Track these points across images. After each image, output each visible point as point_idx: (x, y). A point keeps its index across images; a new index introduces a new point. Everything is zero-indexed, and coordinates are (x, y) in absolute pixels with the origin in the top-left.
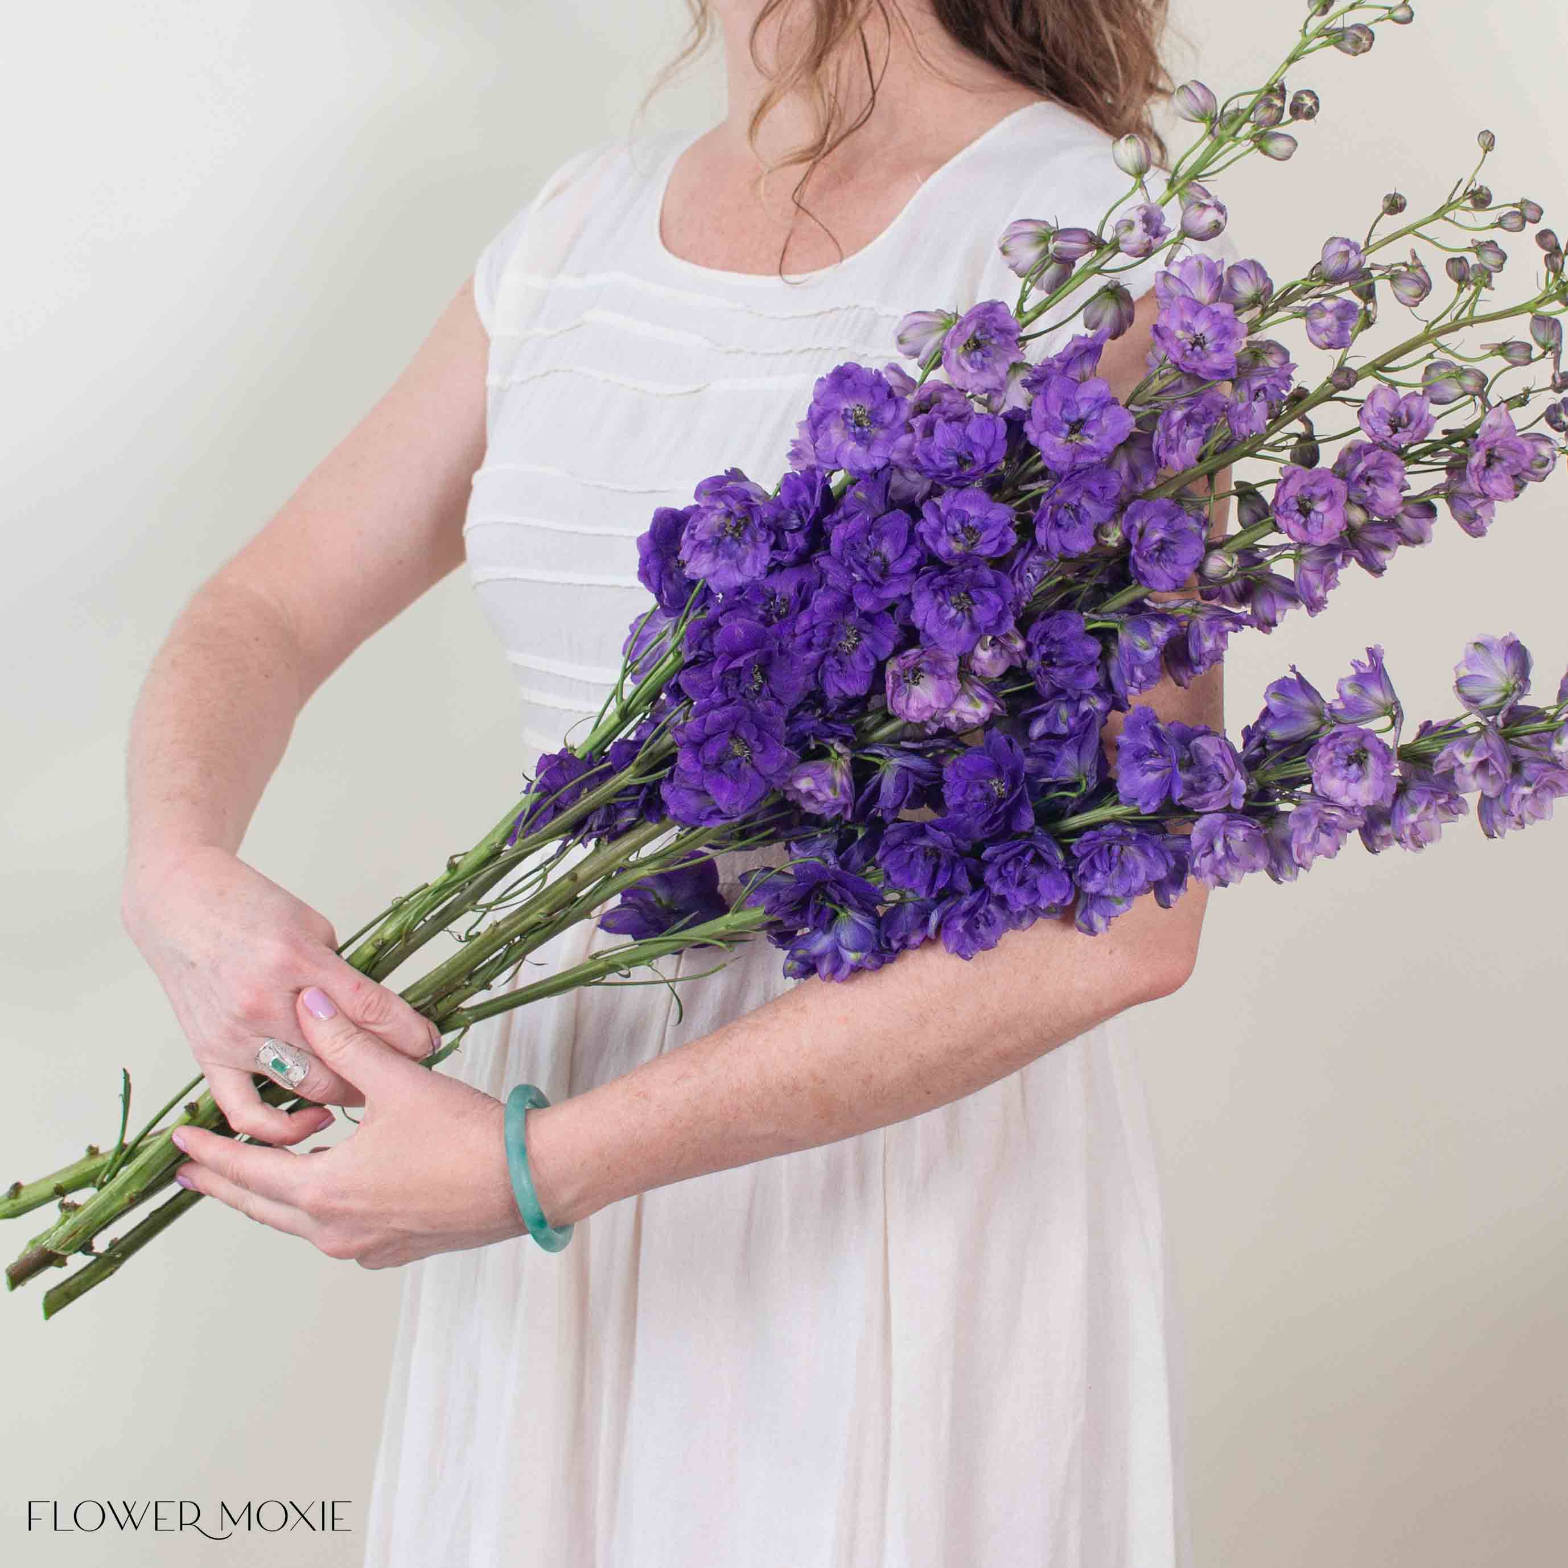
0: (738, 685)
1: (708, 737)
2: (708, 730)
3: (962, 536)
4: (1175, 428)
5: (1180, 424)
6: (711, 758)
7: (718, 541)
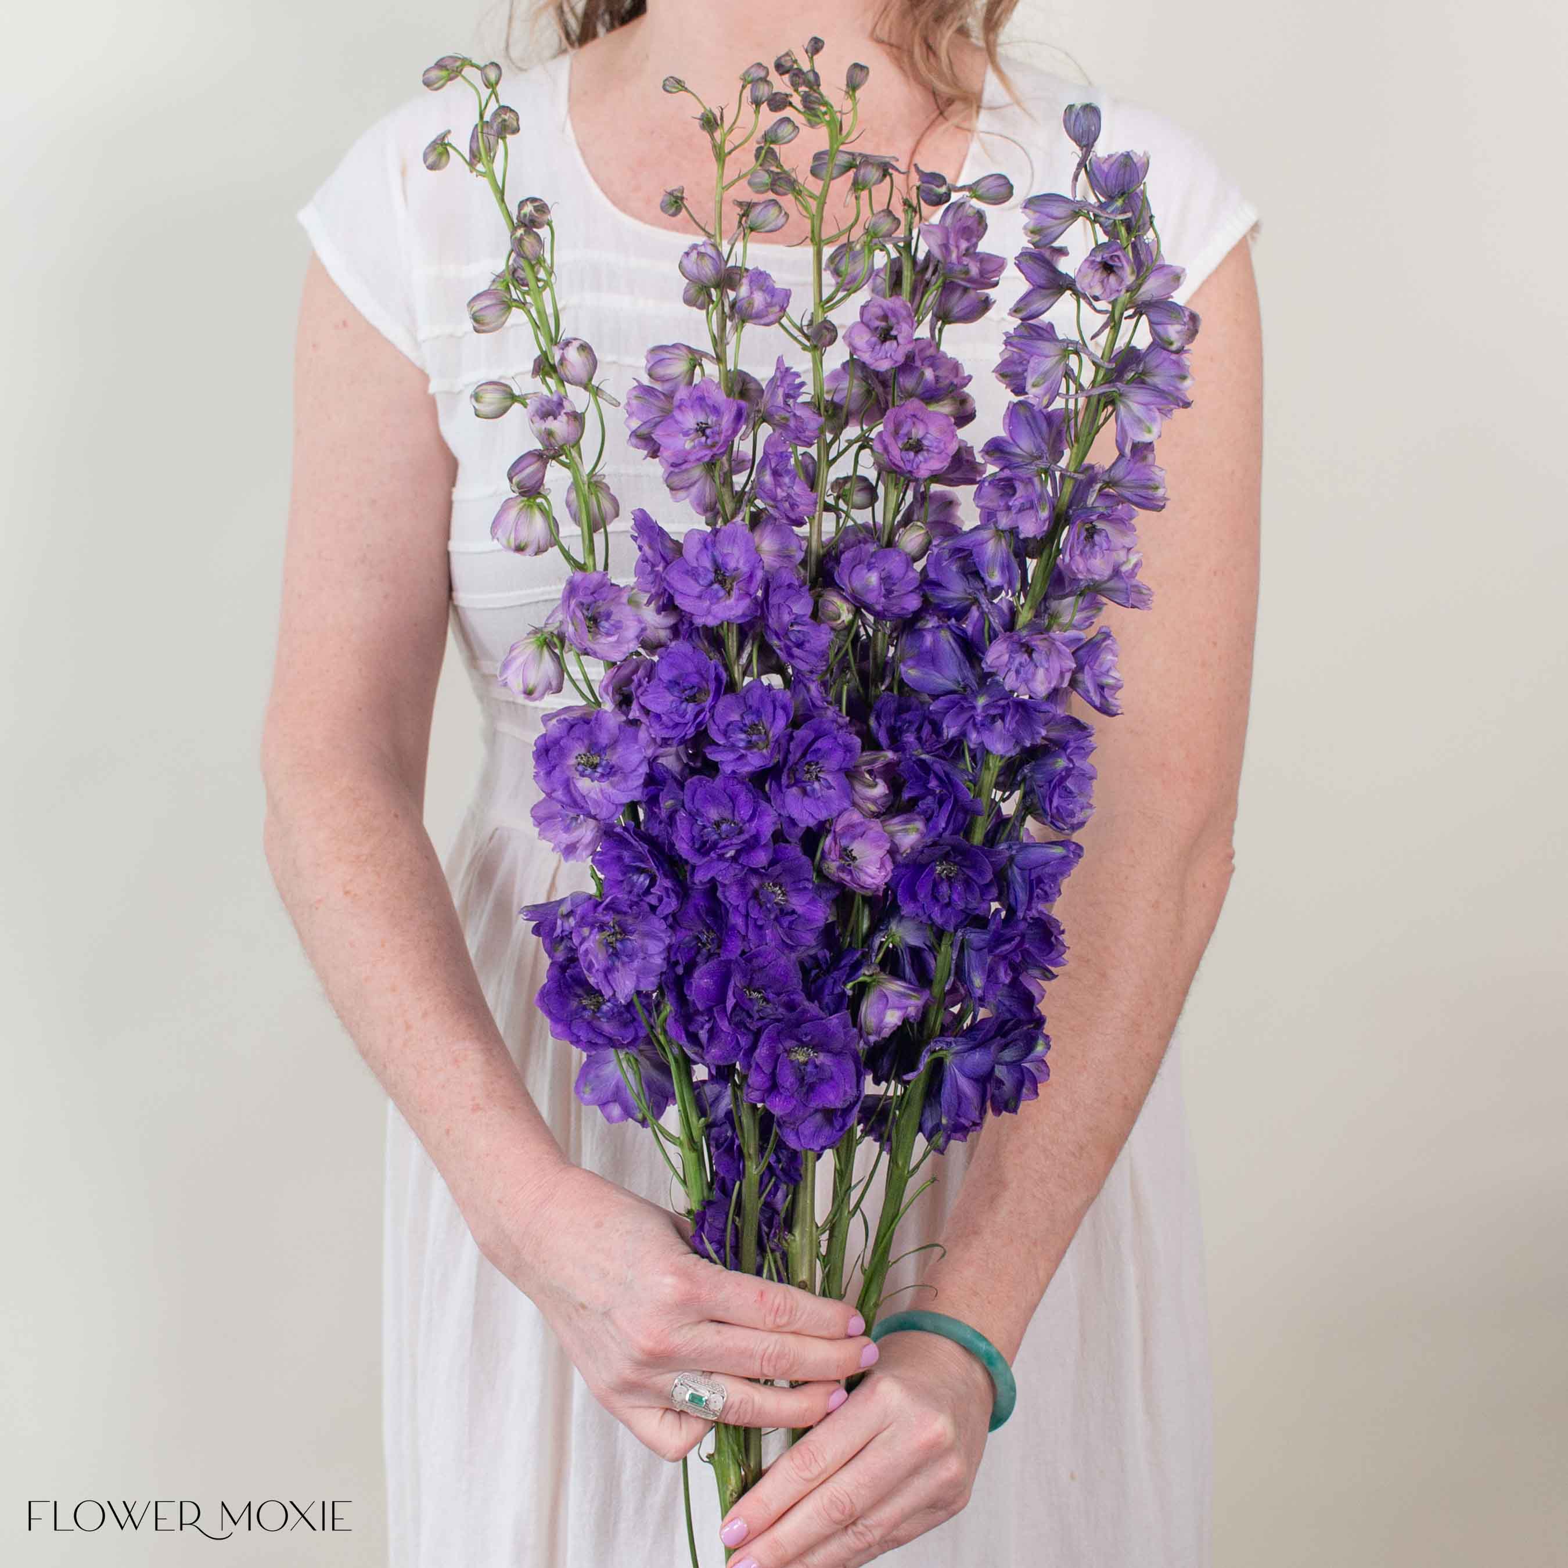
0: (750, 1016)
1: (773, 1075)
2: (767, 1070)
3: (754, 738)
4: (779, 490)
5: (778, 484)
6: (792, 1085)
7: (616, 954)
